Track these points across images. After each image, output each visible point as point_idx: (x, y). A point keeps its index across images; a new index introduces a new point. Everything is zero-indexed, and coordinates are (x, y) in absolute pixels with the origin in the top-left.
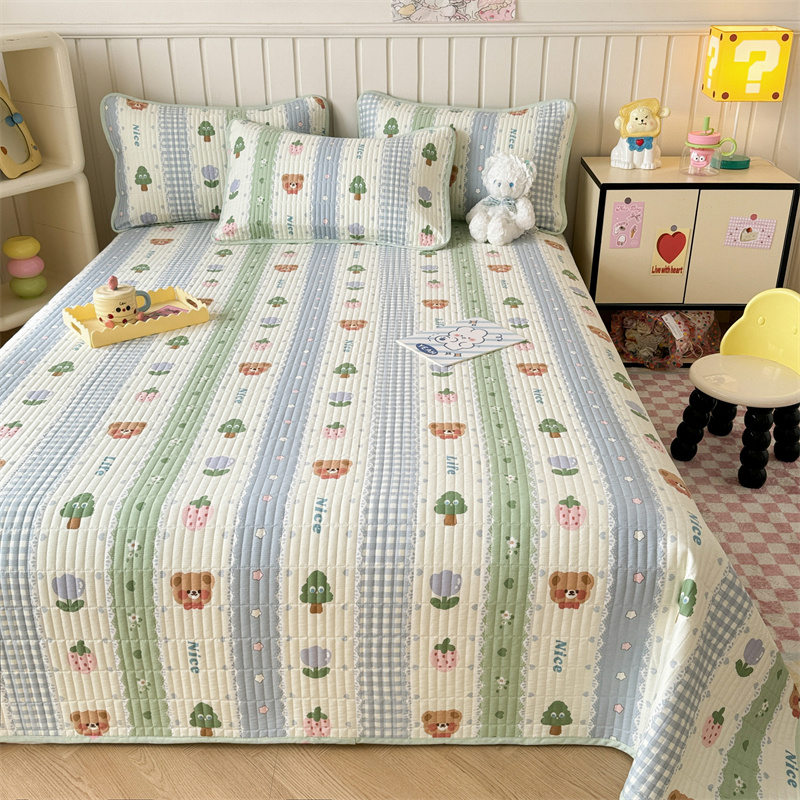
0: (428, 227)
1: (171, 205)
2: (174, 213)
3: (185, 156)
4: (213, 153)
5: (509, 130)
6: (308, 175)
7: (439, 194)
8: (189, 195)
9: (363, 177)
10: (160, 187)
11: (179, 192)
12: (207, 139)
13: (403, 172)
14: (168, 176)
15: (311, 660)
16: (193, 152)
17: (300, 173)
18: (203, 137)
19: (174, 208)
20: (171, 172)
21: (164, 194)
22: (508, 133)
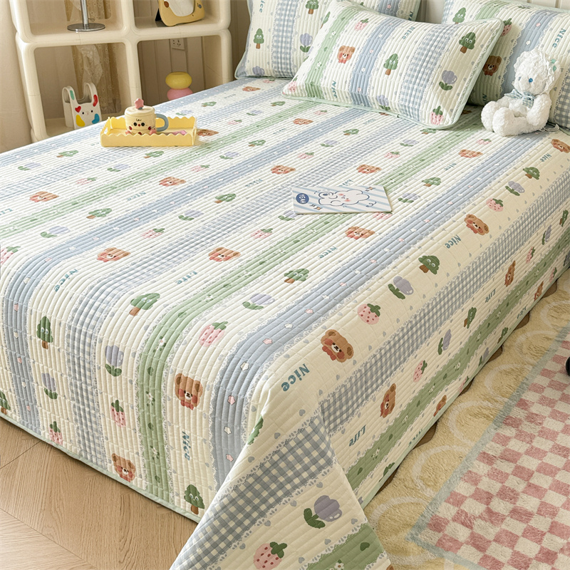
0: (439, 107)
1: (275, 63)
2: (276, 70)
3: (290, 24)
4: (312, 23)
5: (559, 30)
6: (358, 49)
7: (465, 80)
8: (288, 56)
9: (399, 55)
10: (268, 47)
11: (281, 52)
12: (311, 12)
13: (434, 55)
14: (275, 38)
15: (47, 384)
16: (297, 21)
17: (354, 46)
18: (308, 10)
19: (276, 65)
20: (278, 36)
21: (271, 53)
22: (557, 33)
